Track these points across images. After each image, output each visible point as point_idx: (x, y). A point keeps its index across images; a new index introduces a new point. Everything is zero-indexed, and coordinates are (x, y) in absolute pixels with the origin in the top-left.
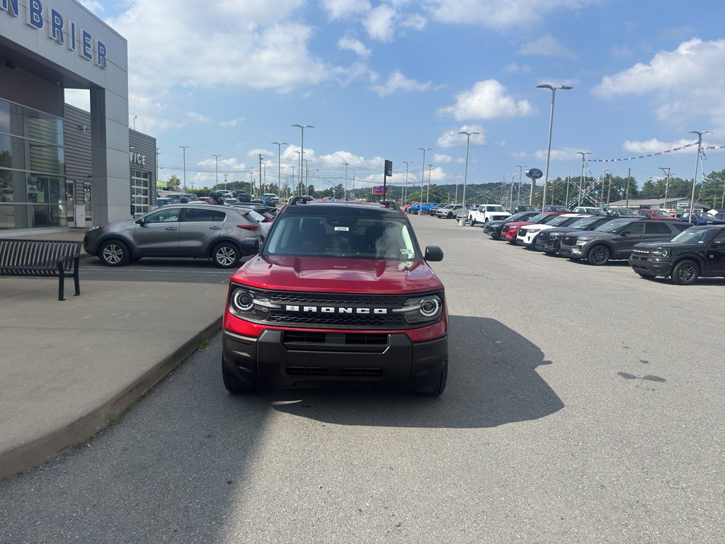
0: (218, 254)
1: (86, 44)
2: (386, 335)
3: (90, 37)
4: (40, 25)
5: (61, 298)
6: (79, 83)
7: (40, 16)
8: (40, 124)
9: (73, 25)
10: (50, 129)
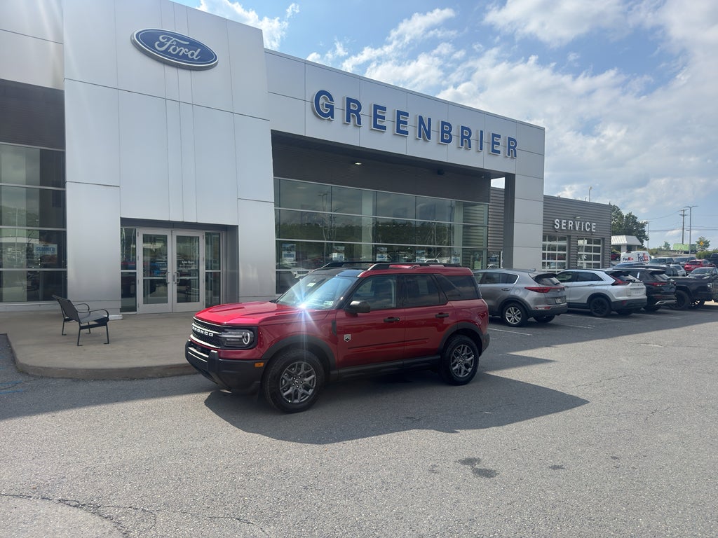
0: (507, 313)
1: (494, 143)
3: (499, 136)
4: (449, 141)
6: (496, 175)
7: (450, 135)
8: (477, 209)
9: (482, 132)
10: (481, 212)
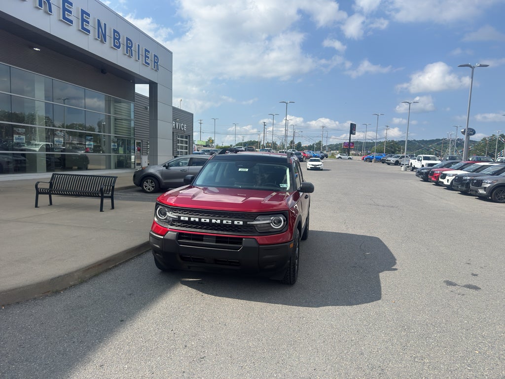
1: (146, 56)
2: (241, 239)
3: (149, 52)
4: (119, 47)
5: (101, 210)
6: (143, 81)
7: (119, 42)
8: (122, 106)
9: (139, 45)
10: (127, 109)
